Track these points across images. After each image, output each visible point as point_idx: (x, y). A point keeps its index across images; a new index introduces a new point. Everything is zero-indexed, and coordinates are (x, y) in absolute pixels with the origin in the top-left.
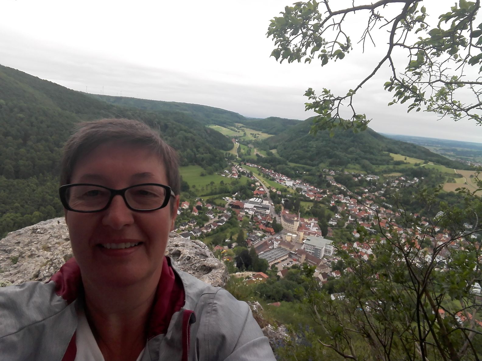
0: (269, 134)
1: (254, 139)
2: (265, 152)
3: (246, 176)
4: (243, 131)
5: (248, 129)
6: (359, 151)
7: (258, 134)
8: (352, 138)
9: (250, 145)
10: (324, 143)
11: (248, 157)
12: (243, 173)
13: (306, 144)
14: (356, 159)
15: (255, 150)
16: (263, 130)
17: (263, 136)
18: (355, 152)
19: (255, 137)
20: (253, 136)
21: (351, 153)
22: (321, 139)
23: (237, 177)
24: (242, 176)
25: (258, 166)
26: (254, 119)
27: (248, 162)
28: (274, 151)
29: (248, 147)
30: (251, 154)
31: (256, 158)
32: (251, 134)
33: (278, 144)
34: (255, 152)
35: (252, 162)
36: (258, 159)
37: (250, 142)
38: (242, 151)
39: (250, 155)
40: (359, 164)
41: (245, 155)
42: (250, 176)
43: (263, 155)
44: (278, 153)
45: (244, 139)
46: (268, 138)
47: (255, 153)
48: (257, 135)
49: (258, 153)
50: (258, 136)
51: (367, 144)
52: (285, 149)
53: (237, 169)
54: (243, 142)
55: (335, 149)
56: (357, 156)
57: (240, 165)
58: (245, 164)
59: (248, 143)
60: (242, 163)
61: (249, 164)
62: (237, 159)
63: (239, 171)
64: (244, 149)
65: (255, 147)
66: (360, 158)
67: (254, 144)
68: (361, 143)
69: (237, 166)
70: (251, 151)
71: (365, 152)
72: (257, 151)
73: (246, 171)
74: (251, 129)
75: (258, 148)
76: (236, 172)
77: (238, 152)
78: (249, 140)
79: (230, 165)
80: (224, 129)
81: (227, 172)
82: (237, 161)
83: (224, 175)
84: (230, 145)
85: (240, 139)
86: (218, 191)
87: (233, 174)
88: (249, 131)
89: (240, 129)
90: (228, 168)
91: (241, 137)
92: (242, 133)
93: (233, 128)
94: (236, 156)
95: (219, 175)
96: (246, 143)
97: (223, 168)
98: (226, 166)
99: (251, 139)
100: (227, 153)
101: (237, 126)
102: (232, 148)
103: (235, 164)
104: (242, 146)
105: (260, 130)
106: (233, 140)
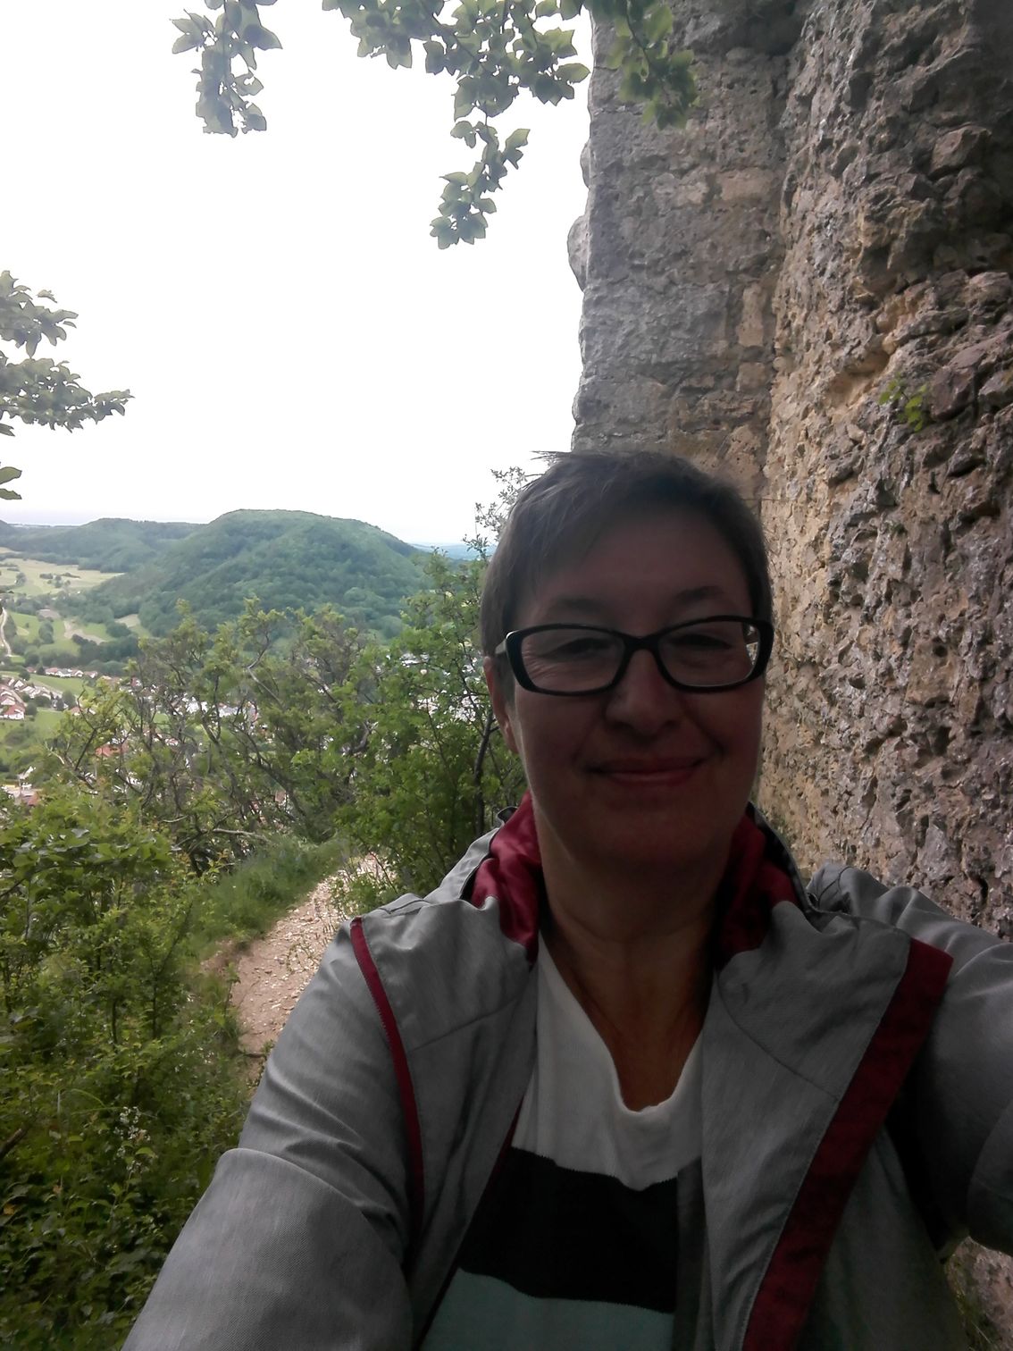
0: (102, 572)
1: (57, 591)
2: (101, 628)
3: (52, 710)
4: (12, 568)
5: (30, 562)
6: (371, 595)
7: (68, 575)
8: (349, 562)
9: (45, 612)
10: (278, 582)
11: (46, 649)
12: (42, 701)
13: (226, 591)
14: (369, 617)
15: (67, 625)
16: (84, 560)
17: (86, 580)
18: (363, 600)
19: (58, 586)
20: (50, 582)
21: (354, 601)
22: (267, 571)
23: (21, 716)
24: (39, 709)
25: (87, 673)
26: (43, 529)
27: (49, 663)
28: (131, 622)
29: (41, 619)
30: (55, 638)
31: (74, 650)
32: (43, 576)
33: (138, 598)
34: (67, 631)
35: (65, 662)
36: (82, 652)
37: (46, 601)
38: (23, 632)
39: (52, 642)
40: (378, 628)
41: (36, 643)
42: (66, 706)
43: (97, 636)
44: (145, 624)
45: (19, 595)
46: (104, 586)
47: (69, 635)
48: (64, 579)
49: (80, 633)
50: (69, 582)
51: (389, 575)
52: (164, 610)
53: (17, 692)
54: (19, 603)
55: (310, 596)
56: (370, 609)
57: (25, 676)
58: (41, 672)
59: (38, 607)
60: (29, 670)
61: (56, 669)
62: (7, 660)
63: (26, 698)
64: (27, 626)
65: (64, 616)
66: (377, 613)
67: (57, 606)
68: (374, 573)
69: (15, 683)
70: (52, 629)
71: (387, 595)
72: (74, 629)
73: (51, 694)
74: (40, 560)
75: (76, 618)
76: (16, 701)
77: (7, 638)
78: (40, 596)
82: (11, 667)
85: (7, 597)
87: (8, 709)
88: (33, 569)
89: (3, 563)
91: (7, 588)
92: (9, 577)
94: (4, 650)
96: (31, 607)
99: (45, 592)
103: (5, 675)
104: (19, 618)
105: (70, 563)
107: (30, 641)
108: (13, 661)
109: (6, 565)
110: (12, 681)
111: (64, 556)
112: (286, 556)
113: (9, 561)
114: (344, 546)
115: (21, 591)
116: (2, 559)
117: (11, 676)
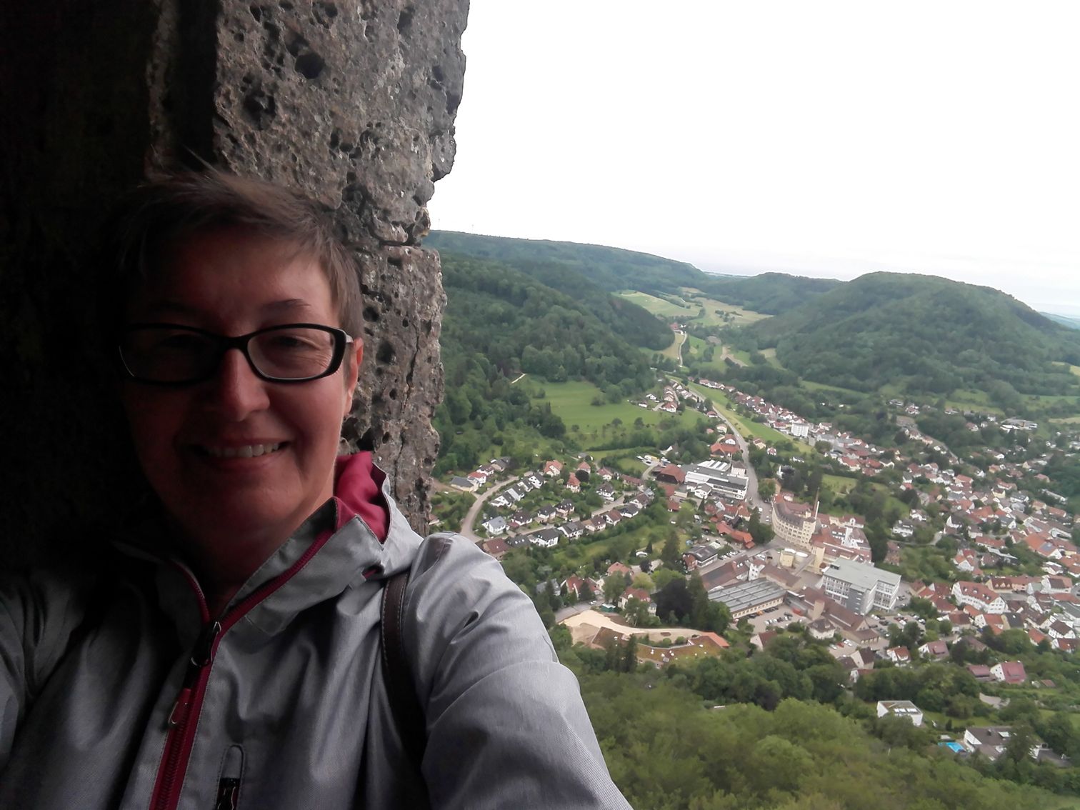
0: (759, 313)
1: (724, 324)
2: (747, 355)
3: (695, 410)
4: (698, 304)
5: (711, 301)
6: (986, 359)
7: (734, 313)
8: (970, 326)
9: (712, 339)
10: (896, 336)
11: (705, 365)
12: (690, 403)
13: (849, 339)
14: (978, 378)
15: (724, 350)
16: (747, 303)
17: (744, 317)
18: (977, 362)
19: (726, 320)
20: (721, 317)
21: (967, 362)
22: (889, 326)
23: (674, 410)
24: (687, 408)
25: (727, 387)
26: (727, 278)
27: (703, 376)
28: (768, 354)
29: (708, 343)
30: (713, 358)
31: (723, 369)
32: (717, 312)
33: (779, 336)
34: (724, 353)
35: (715, 377)
36: (728, 371)
37: (713, 331)
38: (694, 351)
39: (711, 361)
40: (985, 389)
41: (700, 360)
42: (705, 409)
43: (742, 361)
44: (778, 357)
45: (698, 324)
46: (757, 324)
47: (723, 357)
48: (731, 316)
49: (731, 357)
50: (734, 318)
51: (1009, 343)
52: (796, 348)
53: (677, 393)
54: (697, 329)
55: (924, 351)
56: (982, 371)
57: (685, 383)
58: (697, 382)
59: (708, 334)
60: (689, 378)
61: (707, 381)
62: (678, 369)
63: (681, 398)
64: (697, 347)
65: (723, 343)
66: (989, 377)
67: (721, 336)
68: (994, 339)
69: (677, 386)
70: (713, 352)
71: (1003, 361)
72: (728, 353)
73: (698, 398)
74: (718, 300)
75: (732, 345)
76: (674, 399)
77: (682, 353)
78: (711, 327)
79: (662, 383)
80: (656, 300)
81: (653, 397)
82: (678, 374)
83: (645, 406)
84: (664, 337)
85: (690, 324)
86: (628, 440)
87: (667, 404)
88: (712, 307)
89: (693, 300)
90: (656, 388)
91: (692, 318)
92: (695, 311)
93: (675, 297)
94: (678, 362)
95: (634, 404)
96: (703, 333)
97: (644, 390)
98: (652, 385)
99: (716, 324)
100: (656, 356)
101: (684, 294)
102: (669, 343)
103: (672, 380)
104: (694, 340)
105: (738, 304)
106: (674, 327)
107: (696, 358)
108: (681, 370)
109: (695, 302)
110: (676, 384)
111: (736, 298)
112: (909, 315)
113: (697, 299)
114: (968, 311)
115: (700, 321)
116: (693, 297)
117: (676, 381)
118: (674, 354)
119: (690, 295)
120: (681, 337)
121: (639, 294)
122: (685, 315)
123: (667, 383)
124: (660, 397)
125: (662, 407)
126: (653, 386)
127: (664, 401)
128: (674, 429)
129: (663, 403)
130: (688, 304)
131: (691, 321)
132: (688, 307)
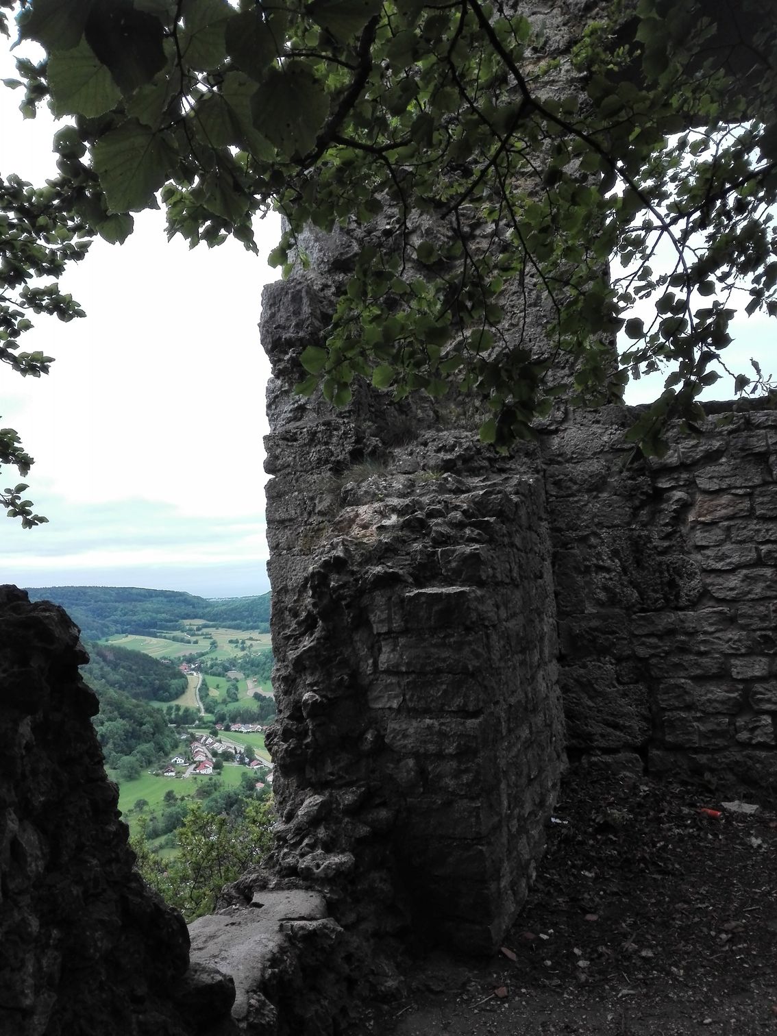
1: (241, 654)
3: (235, 764)
4: (207, 636)
5: (221, 631)
7: (251, 639)
9: (232, 674)
11: (232, 707)
12: (227, 756)
15: (250, 683)
16: (263, 626)
17: (265, 643)
19: (243, 649)
20: (236, 647)
23: (210, 770)
24: (225, 764)
25: (264, 727)
26: (233, 600)
27: (234, 720)
29: (229, 679)
30: (239, 696)
31: (255, 707)
32: (231, 642)
34: (250, 688)
35: (247, 718)
36: (262, 708)
37: (233, 663)
38: (214, 693)
39: (237, 700)
41: (224, 702)
42: (247, 760)
45: (212, 659)
47: (251, 693)
48: (248, 643)
49: (260, 690)
50: (251, 645)
53: (208, 748)
54: (212, 667)
57: (215, 733)
58: (227, 729)
59: (226, 669)
60: (218, 727)
61: (240, 725)
62: (200, 719)
63: (215, 754)
64: (218, 687)
65: (247, 676)
67: (242, 668)
69: (206, 740)
70: (237, 689)
72: (255, 687)
73: (235, 748)
74: (229, 627)
75: (257, 676)
76: (207, 756)
77: (201, 698)
78: (228, 660)
79: (186, 740)
80: (154, 640)
81: (180, 761)
82: (203, 725)
83: (173, 774)
84: (175, 683)
85: (202, 662)
86: (161, 825)
87: (199, 765)
88: (223, 636)
89: (200, 633)
90: (181, 749)
91: (203, 655)
92: (204, 645)
93: (177, 634)
94: (199, 710)
95: (157, 775)
96: (221, 670)
97: (167, 754)
98: (175, 746)
99: (232, 656)
100: (170, 708)
101: (187, 627)
102: (182, 690)
103: (198, 733)
104: (211, 680)
105: (253, 628)
106: (183, 668)
107: (220, 701)
108: (205, 720)
109: (202, 635)
110: (204, 738)
111: (248, 622)
113: (205, 631)
115: (213, 656)
116: (199, 629)
117: (203, 734)
118: (190, 701)
119: (195, 628)
120: (195, 679)
121: (131, 637)
122: (194, 653)
123: (193, 739)
124: (189, 759)
125: (194, 770)
126: (177, 747)
127: (195, 762)
128: (216, 795)
129: (194, 766)
130: (194, 639)
131: (203, 658)
132: (196, 642)
